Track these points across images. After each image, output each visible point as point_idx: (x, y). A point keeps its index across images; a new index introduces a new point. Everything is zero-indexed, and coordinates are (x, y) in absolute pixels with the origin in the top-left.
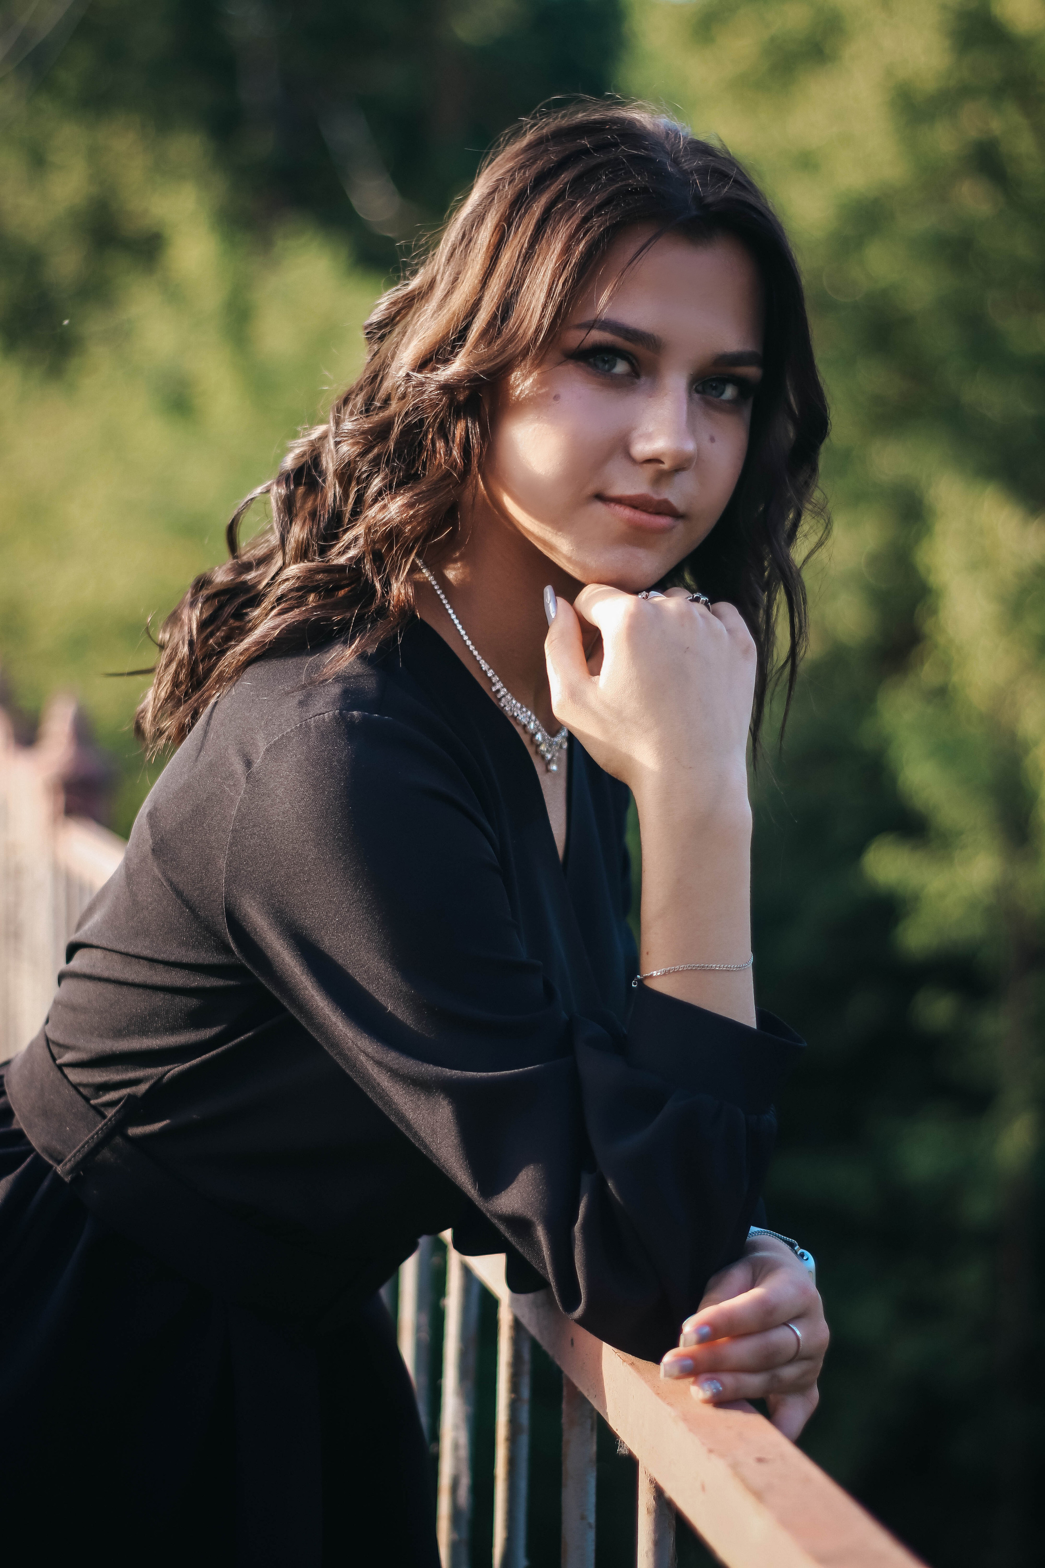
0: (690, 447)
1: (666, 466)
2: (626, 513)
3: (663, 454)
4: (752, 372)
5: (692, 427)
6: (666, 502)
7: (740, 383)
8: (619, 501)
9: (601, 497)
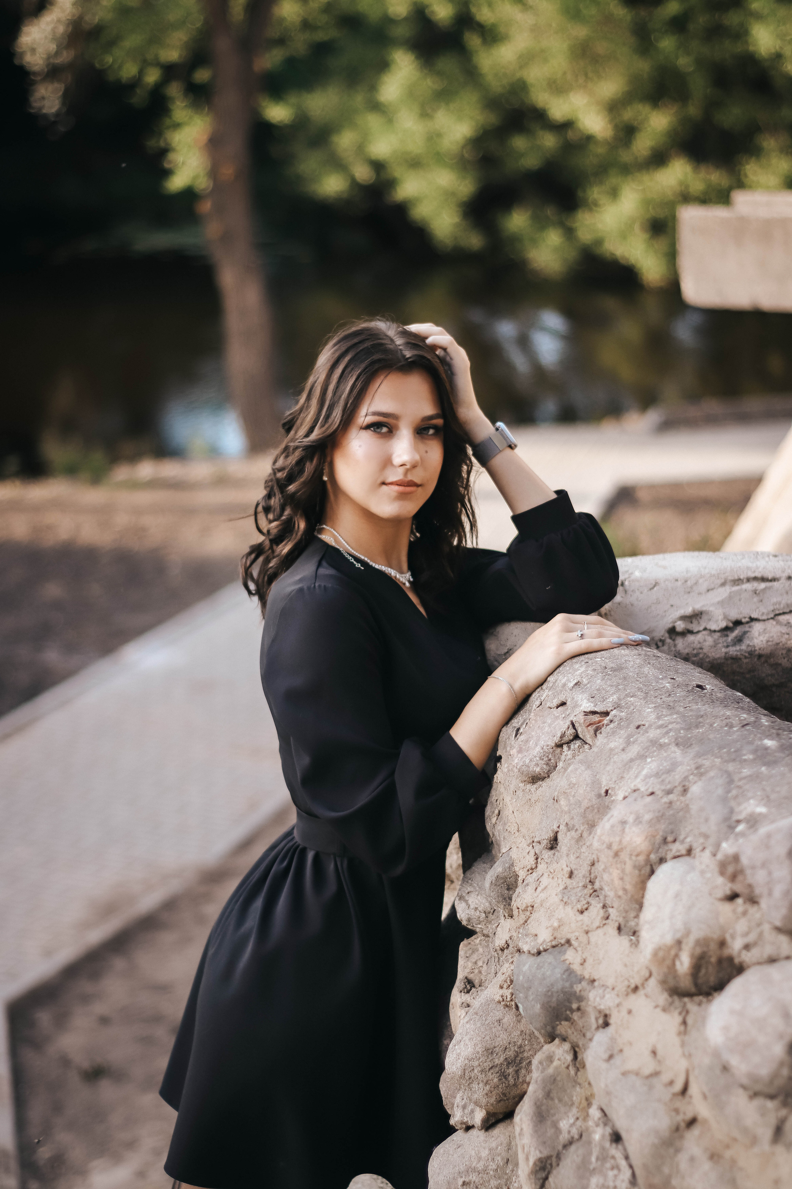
0: (417, 457)
1: (408, 467)
2: (396, 488)
3: (406, 462)
4: (439, 422)
5: (416, 449)
6: (411, 481)
7: (435, 427)
8: (391, 484)
9: (384, 483)
